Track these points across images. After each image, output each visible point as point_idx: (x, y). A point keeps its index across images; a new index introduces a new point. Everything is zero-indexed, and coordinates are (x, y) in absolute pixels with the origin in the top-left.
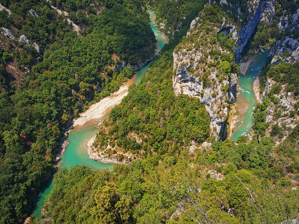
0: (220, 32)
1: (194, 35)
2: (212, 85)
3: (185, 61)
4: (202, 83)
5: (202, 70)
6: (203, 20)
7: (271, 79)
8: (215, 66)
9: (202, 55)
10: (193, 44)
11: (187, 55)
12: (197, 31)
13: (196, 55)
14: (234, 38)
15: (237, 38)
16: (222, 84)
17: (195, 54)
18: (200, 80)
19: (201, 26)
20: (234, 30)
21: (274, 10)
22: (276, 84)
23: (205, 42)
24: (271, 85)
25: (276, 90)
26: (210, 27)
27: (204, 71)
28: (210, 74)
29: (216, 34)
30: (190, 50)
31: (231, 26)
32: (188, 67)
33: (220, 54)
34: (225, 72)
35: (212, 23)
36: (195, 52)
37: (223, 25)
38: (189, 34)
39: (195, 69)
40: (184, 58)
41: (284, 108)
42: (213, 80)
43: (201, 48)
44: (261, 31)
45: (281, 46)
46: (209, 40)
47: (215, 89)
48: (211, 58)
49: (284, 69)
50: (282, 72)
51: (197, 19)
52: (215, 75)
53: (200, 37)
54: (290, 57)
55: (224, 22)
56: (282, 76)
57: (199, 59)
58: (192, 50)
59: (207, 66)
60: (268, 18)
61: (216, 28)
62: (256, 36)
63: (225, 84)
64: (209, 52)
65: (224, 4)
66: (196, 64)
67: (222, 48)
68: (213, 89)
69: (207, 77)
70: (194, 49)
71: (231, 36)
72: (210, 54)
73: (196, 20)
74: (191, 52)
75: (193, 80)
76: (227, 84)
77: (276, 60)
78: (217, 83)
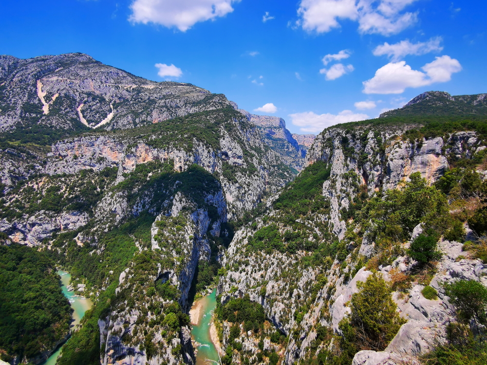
0: (157, 280)
1: (125, 289)
2: (159, 351)
3: (116, 328)
4: (144, 352)
5: (142, 334)
6: (135, 270)
7: (227, 320)
8: (158, 323)
9: (140, 313)
10: (126, 302)
11: (119, 318)
12: (129, 284)
13: (131, 316)
14: (176, 284)
15: (179, 283)
16: (172, 345)
17: (130, 314)
18: (142, 349)
19: (133, 277)
20: (173, 274)
21: (209, 248)
22: (233, 325)
23: (141, 296)
24: (228, 329)
25: (235, 333)
26: (144, 276)
27: (146, 333)
28: (154, 335)
29: (153, 283)
30: (123, 310)
31: (169, 271)
32: (122, 334)
33: (162, 307)
34: (173, 328)
35: (146, 272)
36: (130, 312)
37: (159, 271)
38: (119, 290)
39: (132, 335)
40: (115, 323)
41: (250, 353)
42: (159, 342)
43: (137, 305)
44: (202, 271)
45: (226, 282)
46: (145, 292)
47: (164, 355)
48: (152, 314)
49: (235, 305)
50: (235, 310)
51: (127, 270)
52: (161, 335)
53: (133, 291)
54: (238, 292)
55: (160, 269)
56: (236, 314)
57: (136, 320)
58: (125, 309)
59: (148, 327)
60: (206, 255)
61: (152, 276)
62: (199, 277)
63: (176, 344)
64: (148, 307)
65: (157, 250)
66: (132, 328)
67: (163, 298)
68: (162, 356)
69: (151, 341)
70: (128, 308)
71: (172, 282)
72: (150, 308)
73: (125, 272)
74: (123, 313)
75: (131, 352)
76: (178, 343)
77: (225, 298)
78: (166, 345)
